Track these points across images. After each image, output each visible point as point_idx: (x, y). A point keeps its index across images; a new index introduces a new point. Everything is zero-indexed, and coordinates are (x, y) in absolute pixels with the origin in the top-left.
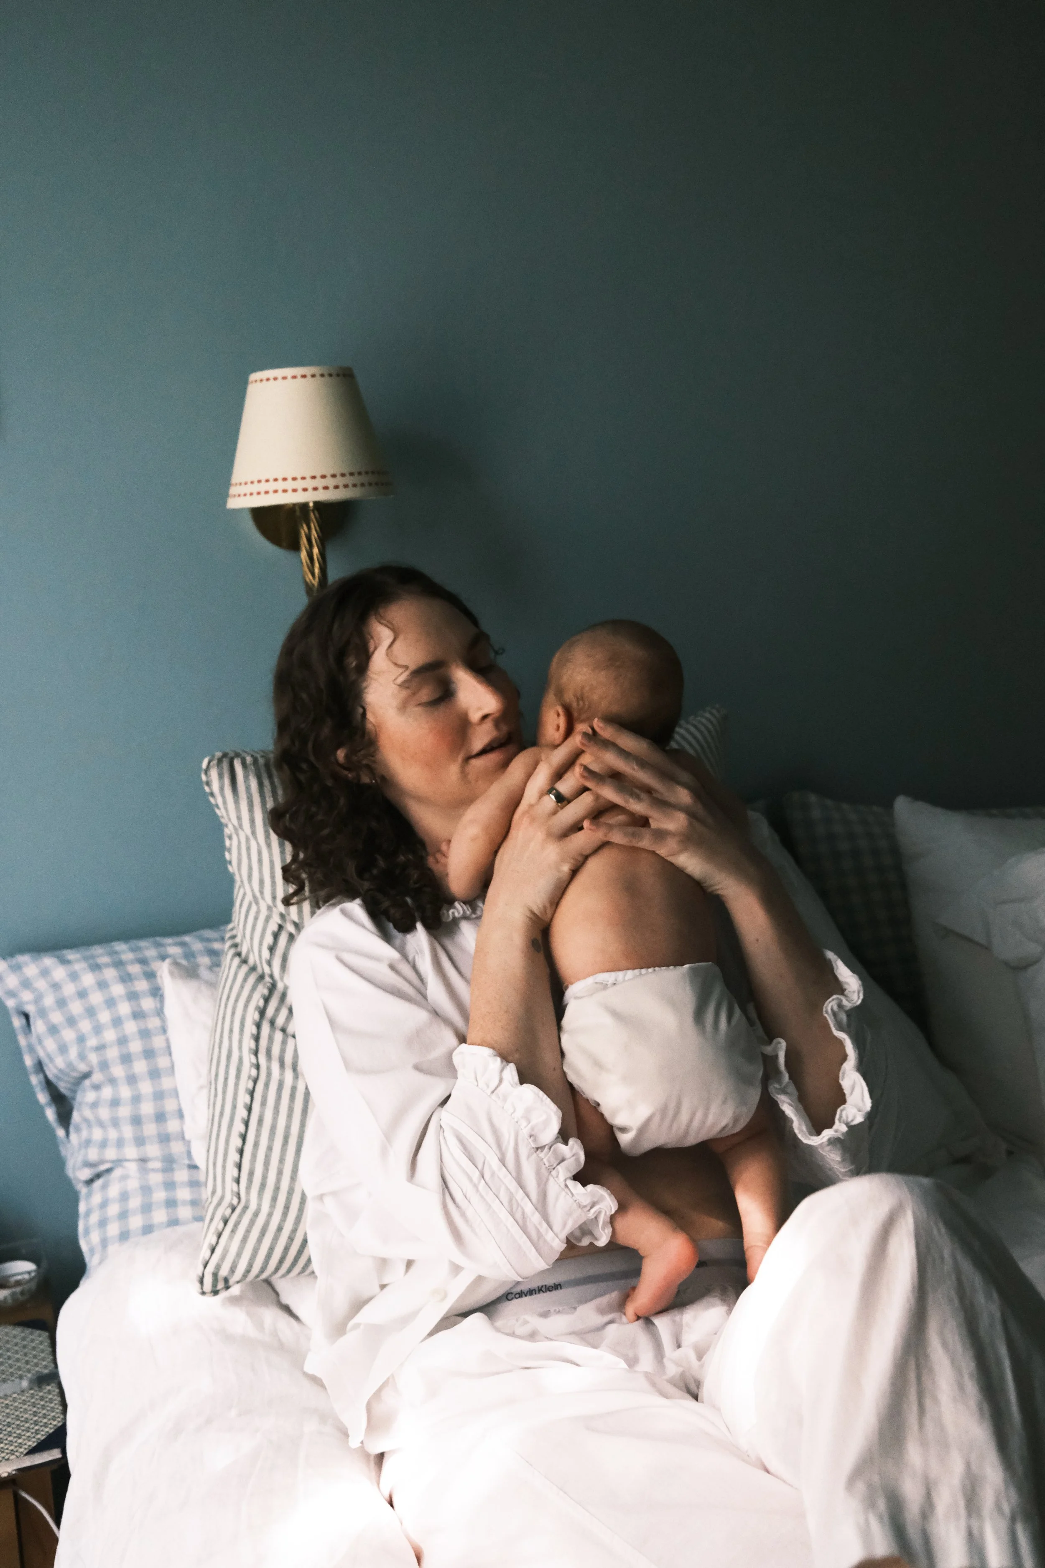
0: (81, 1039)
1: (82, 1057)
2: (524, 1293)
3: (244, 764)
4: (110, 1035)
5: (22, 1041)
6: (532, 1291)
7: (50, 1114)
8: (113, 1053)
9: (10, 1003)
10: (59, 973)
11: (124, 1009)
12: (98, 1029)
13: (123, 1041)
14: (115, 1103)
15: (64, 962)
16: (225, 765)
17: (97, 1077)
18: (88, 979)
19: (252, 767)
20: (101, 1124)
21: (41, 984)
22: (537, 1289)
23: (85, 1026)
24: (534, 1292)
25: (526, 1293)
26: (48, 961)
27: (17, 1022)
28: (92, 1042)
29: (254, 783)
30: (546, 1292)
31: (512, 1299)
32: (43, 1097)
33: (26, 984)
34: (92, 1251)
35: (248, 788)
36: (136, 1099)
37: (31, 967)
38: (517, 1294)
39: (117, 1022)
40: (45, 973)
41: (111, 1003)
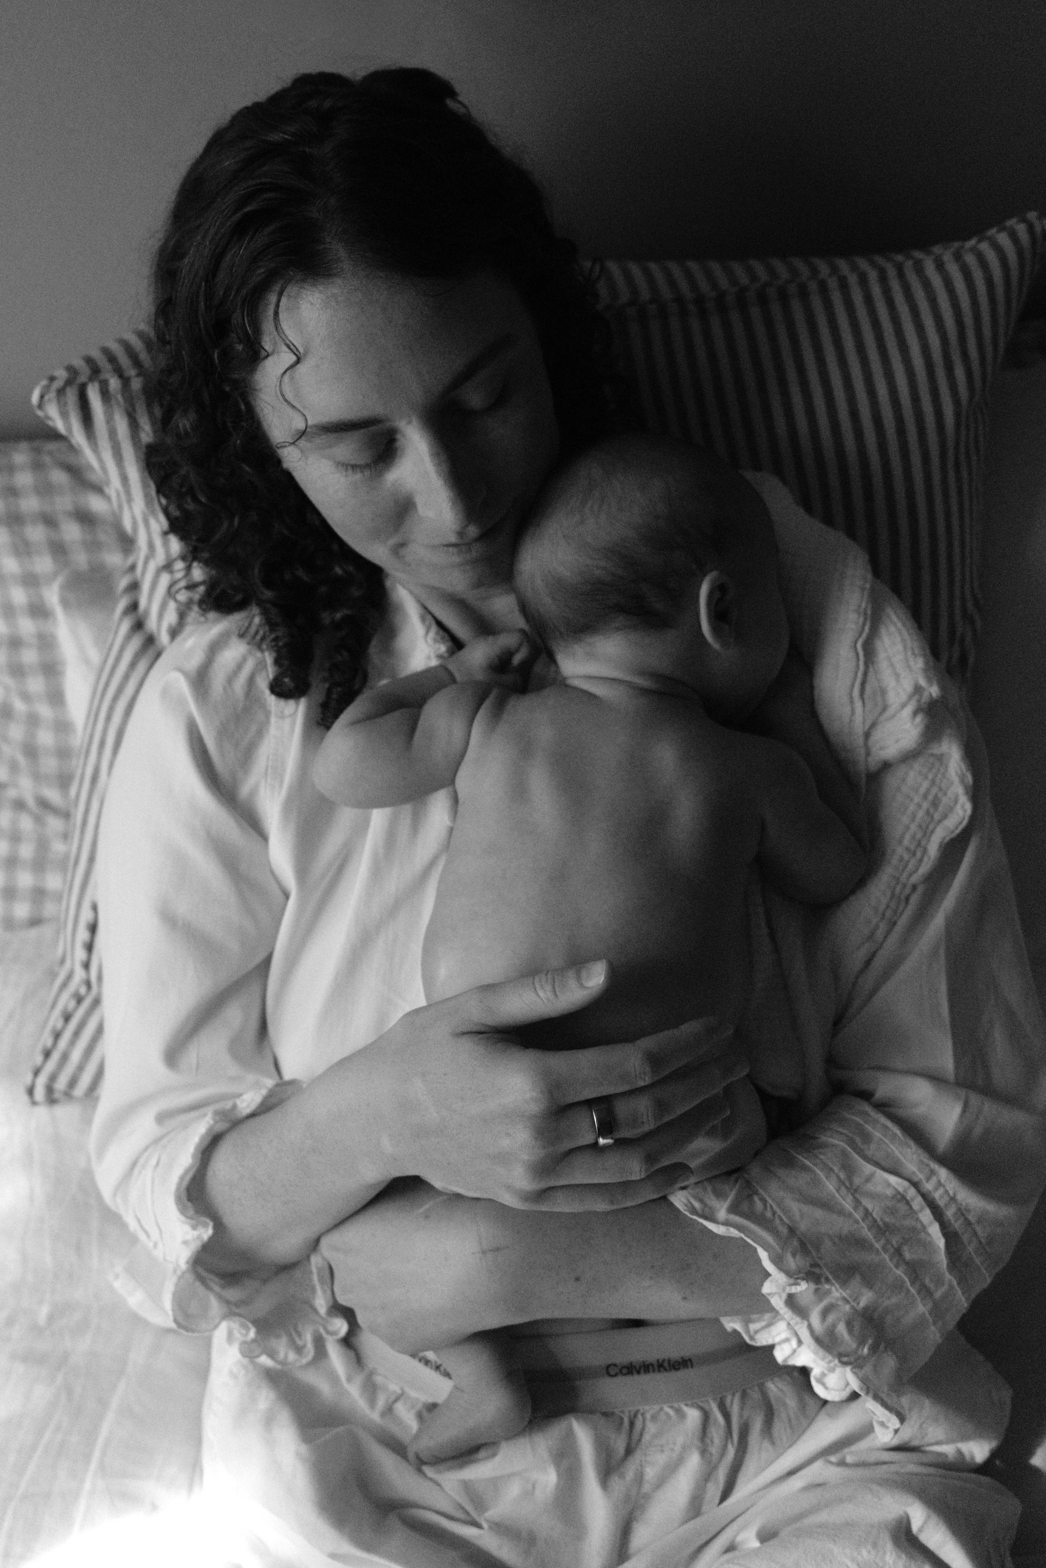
2: (635, 1367)
3: (105, 394)
6: (648, 1365)
16: (71, 396)
19: (120, 397)
22: (655, 1364)
24: (651, 1368)
25: (638, 1368)
29: (122, 426)
30: (670, 1370)
31: (616, 1375)
35: (112, 434)
38: (624, 1367)
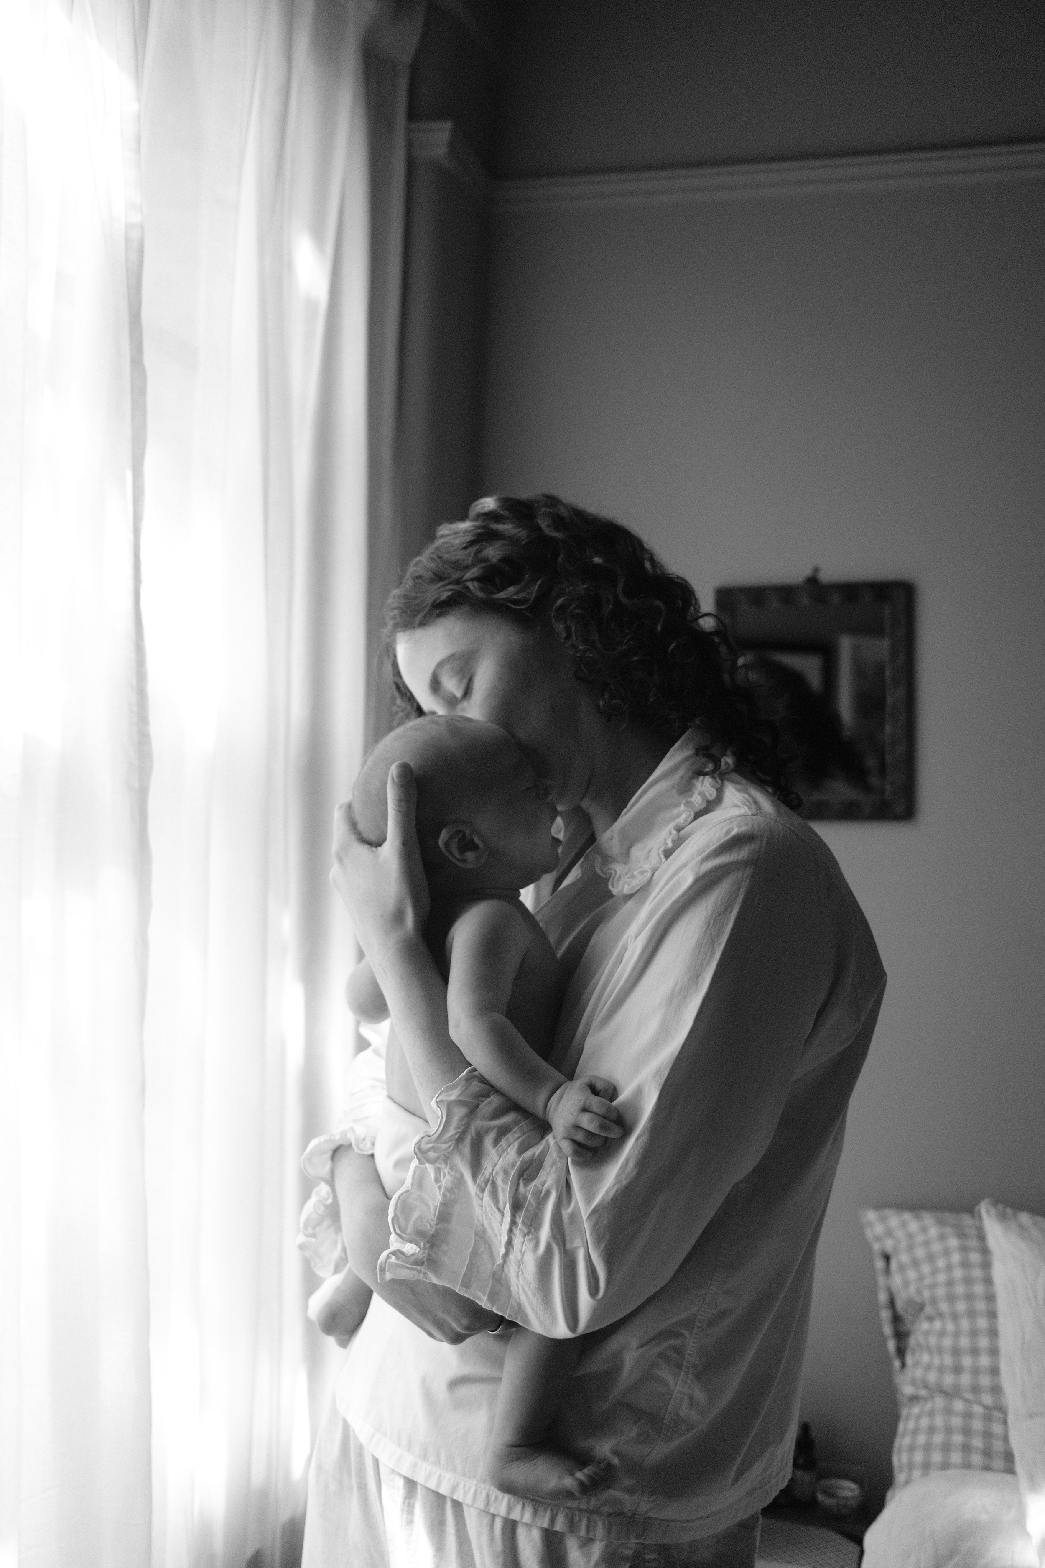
0: (921, 1278)
1: (919, 1292)
4: (942, 1278)
5: (881, 1280)
7: (891, 1345)
8: (941, 1292)
9: (876, 1247)
10: (914, 1226)
11: (956, 1258)
12: (935, 1272)
13: (950, 1283)
14: (942, 1334)
15: (917, 1217)
17: (929, 1310)
18: (933, 1232)
20: (929, 1350)
21: (900, 1234)
23: (926, 1269)
26: (907, 1216)
27: (880, 1264)
28: (928, 1281)
32: (888, 1330)
33: (889, 1233)
34: (901, 1468)
36: (957, 1334)
37: (894, 1220)
39: (949, 1268)
40: (904, 1225)
41: (947, 1253)
